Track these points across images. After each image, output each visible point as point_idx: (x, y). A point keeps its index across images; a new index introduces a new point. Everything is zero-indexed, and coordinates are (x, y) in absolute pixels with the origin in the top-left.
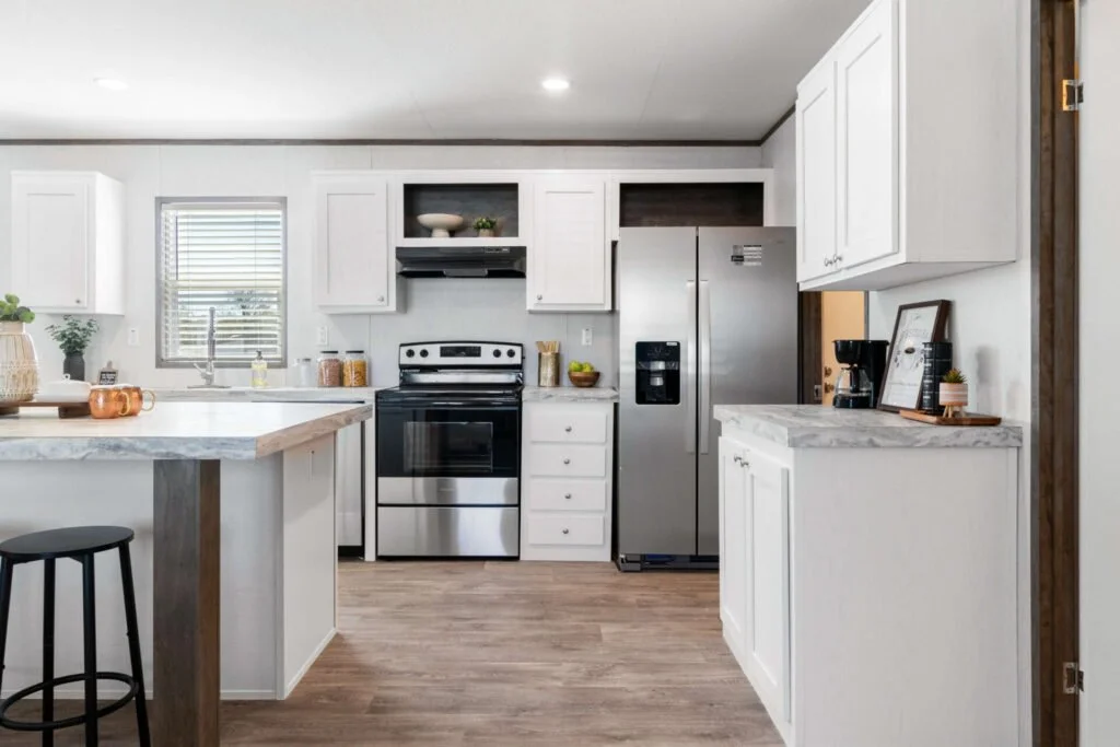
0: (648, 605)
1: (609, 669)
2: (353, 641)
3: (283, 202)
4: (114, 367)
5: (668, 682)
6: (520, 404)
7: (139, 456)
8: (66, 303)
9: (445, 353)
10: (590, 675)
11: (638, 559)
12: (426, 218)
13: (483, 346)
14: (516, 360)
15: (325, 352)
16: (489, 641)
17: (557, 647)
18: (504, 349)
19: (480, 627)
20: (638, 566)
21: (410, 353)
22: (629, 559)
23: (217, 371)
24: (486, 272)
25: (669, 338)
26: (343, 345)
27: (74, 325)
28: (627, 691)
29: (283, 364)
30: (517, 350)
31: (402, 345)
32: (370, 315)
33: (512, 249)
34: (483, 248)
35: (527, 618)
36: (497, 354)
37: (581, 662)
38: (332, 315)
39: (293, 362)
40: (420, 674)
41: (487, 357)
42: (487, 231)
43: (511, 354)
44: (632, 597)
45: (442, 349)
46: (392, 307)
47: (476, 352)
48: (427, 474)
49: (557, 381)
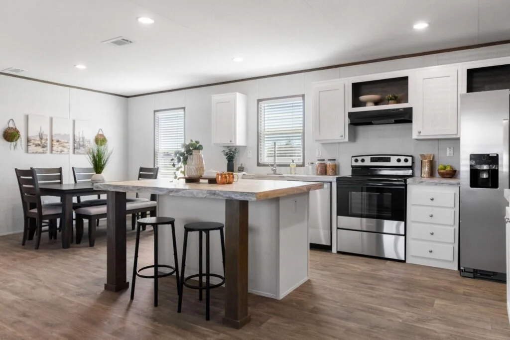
0: (470, 295)
1: (430, 320)
2: (314, 284)
3: (303, 96)
4: (243, 166)
5: (462, 333)
6: (406, 185)
7: (221, 198)
8: (226, 142)
9: (372, 160)
10: (419, 320)
11: (472, 271)
12: (363, 98)
13: (392, 157)
14: (409, 164)
15: (319, 160)
16: (374, 295)
17: (408, 305)
18: (402, 158)
19: (372, 289)
20: (472, 275)
21: (356, 161)
22: (466, 270)
23: (278, 168)
24: (393, 121)
25: (492, 152)
26: (327, 156)
27: (230, 150)
28: (435, 332)
29: (303, 165)
30: (410, 159)
31: (352, 157)
32: (339, 143)
33: (405, 109)
34: (390, 110)
35: (397, 289)
36: (399, 161)
37: (416, 314)
38: (323, 144)
39: (306, 165)
40: (337, 302)
41: (393, 162)
42: (393, 101)
43: (406, 161)
44: (461, 289)
45: (371, 158)
46: (347, 139)
47: (388, 160)
48: (367, 217)
49: (432, 174)
